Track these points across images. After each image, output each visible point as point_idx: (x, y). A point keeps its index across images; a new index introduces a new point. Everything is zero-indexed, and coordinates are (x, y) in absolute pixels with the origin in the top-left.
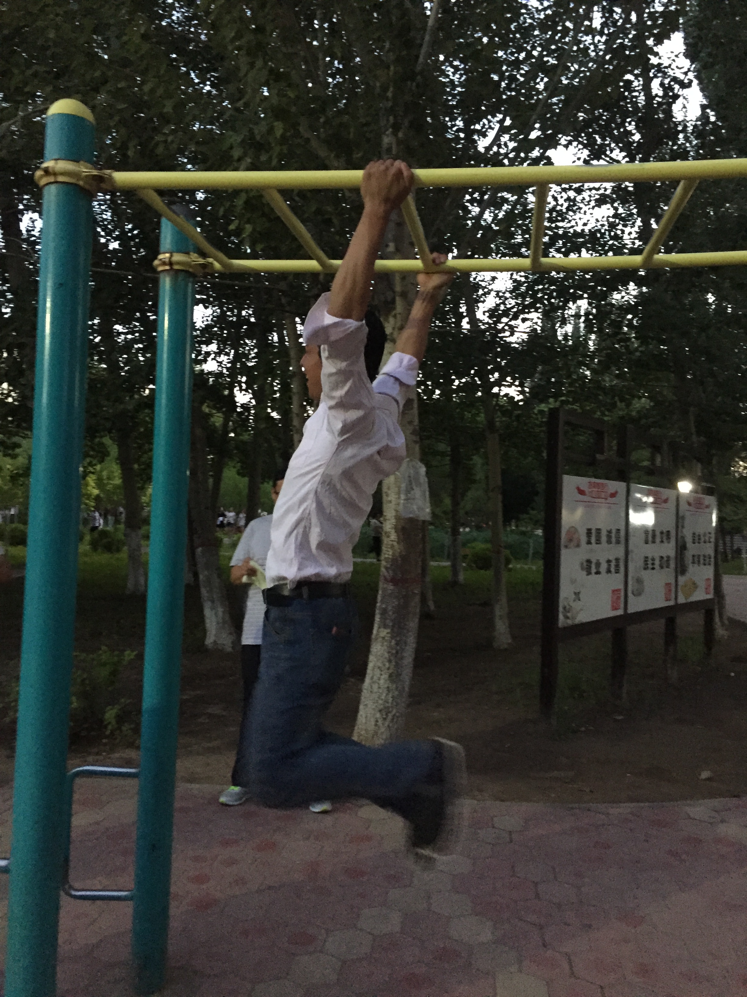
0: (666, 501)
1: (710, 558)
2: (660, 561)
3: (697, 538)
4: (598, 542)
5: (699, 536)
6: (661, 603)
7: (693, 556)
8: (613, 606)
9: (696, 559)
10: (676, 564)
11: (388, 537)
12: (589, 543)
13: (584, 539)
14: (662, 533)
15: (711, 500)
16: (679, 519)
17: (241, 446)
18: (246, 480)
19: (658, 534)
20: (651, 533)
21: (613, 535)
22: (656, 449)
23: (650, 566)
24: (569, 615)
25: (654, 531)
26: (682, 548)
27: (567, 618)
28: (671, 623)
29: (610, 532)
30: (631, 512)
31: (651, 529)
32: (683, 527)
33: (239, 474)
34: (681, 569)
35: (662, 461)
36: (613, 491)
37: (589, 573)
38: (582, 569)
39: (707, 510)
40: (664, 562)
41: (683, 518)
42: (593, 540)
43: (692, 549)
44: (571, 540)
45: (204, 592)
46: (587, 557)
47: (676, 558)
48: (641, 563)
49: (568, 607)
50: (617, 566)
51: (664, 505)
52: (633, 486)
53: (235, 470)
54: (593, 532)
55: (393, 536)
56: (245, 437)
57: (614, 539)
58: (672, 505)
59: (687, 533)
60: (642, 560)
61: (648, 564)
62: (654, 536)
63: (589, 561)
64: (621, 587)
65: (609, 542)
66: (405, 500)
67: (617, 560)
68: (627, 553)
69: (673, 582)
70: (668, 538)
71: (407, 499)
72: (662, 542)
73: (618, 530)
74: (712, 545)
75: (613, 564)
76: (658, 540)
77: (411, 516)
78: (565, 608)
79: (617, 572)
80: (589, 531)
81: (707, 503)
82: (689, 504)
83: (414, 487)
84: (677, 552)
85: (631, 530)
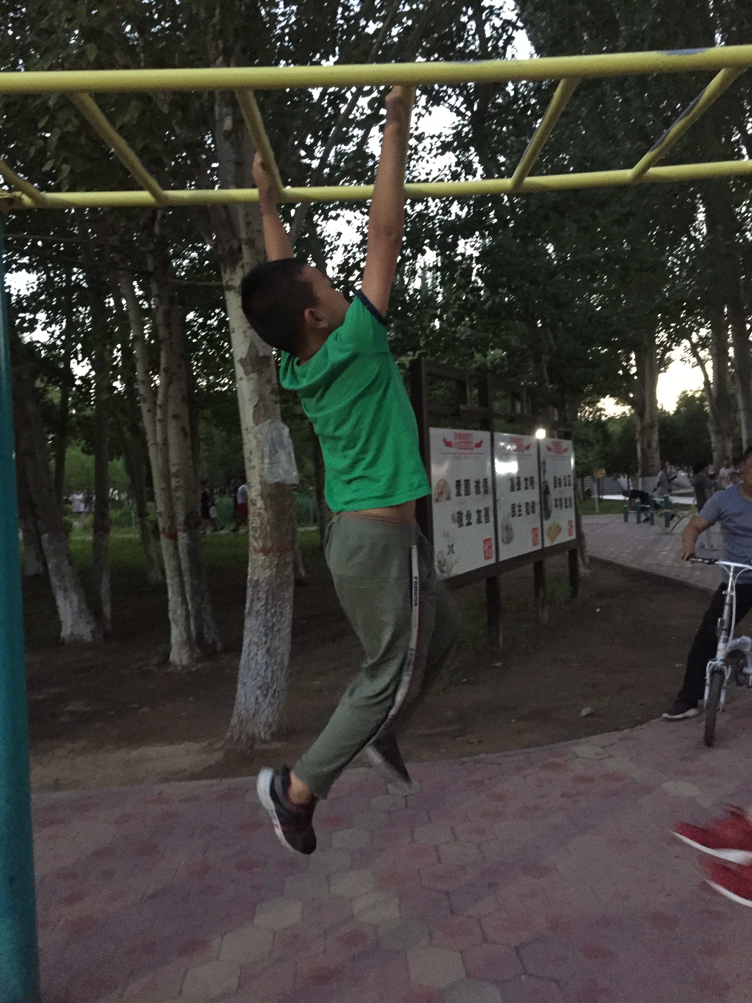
0: (528, 447)
1: (570, 500)
2: (526, 507)
3: (557, 482)
4: (468, 493)
5: (560, 479)
6: (529, 548)
7: (556, 500)
8: (485, 556)
9: (558, 503)
10: (541, 508)
11: (254, 504)
12: (459, 494)
13: (454, 491)
14: (526, 479)
15: (568, 444)
16: (541, 466)
17: (83, 422)
18: (92, 457)
19: (522, 480)
20: (516, 480)
21: (481, 484)
22: (516, 396)
23: (517, 513)
24: (445, 568)
25: (518, 478)
26: (545, 492)
27: (442, 571)
28: (539, 567)
29: (478, 482)
30: (496, 461)
31: (516, 476)
32: (545, 472)
33: (84, 451)
34: (546, 513)
35: (522, 409)
36: (478, 442)
37: (461, 525)
38: (454, 521)
39: (565, 454)
40: (530, 508)
41: (544, 463)
42: (462, 491)
43: (554, 494)
44: (441, 494)
45: (55, 581)
46: (457, 510)
47: (540, 502)
48: (509, 510)
49: (442, 561)
50: (487, 515)
51: (526, 452)
52: (497, 435)
53: (79, 448)
54: (462, 483)
55: (260, 503)
56: (88, 412)
57: (482, 489)
58: (533, 451)
59: (549, 478)
60: (510, 507)
61: (515, 510)
62: (519, 483)
63: (460, 513)
64: (493, 536)
65: (478, 492)
66: (269, 464)
67: (487, 510)
68: (495, 501)
69: (538, 525)
70: (532, 484)
71: (271, 463)
72: (526, 488)
73: (485, 480)
74: (572, 487)
75: (483, 513)
76: (523, 486)
77: (277, 480)
78: (440, 562)
79: (487, 521)
80: (458, 483)
81: (565, 447)
82: (549, 449)
83: (279, 450)
84: (540, 497)
85: (497, 480)
